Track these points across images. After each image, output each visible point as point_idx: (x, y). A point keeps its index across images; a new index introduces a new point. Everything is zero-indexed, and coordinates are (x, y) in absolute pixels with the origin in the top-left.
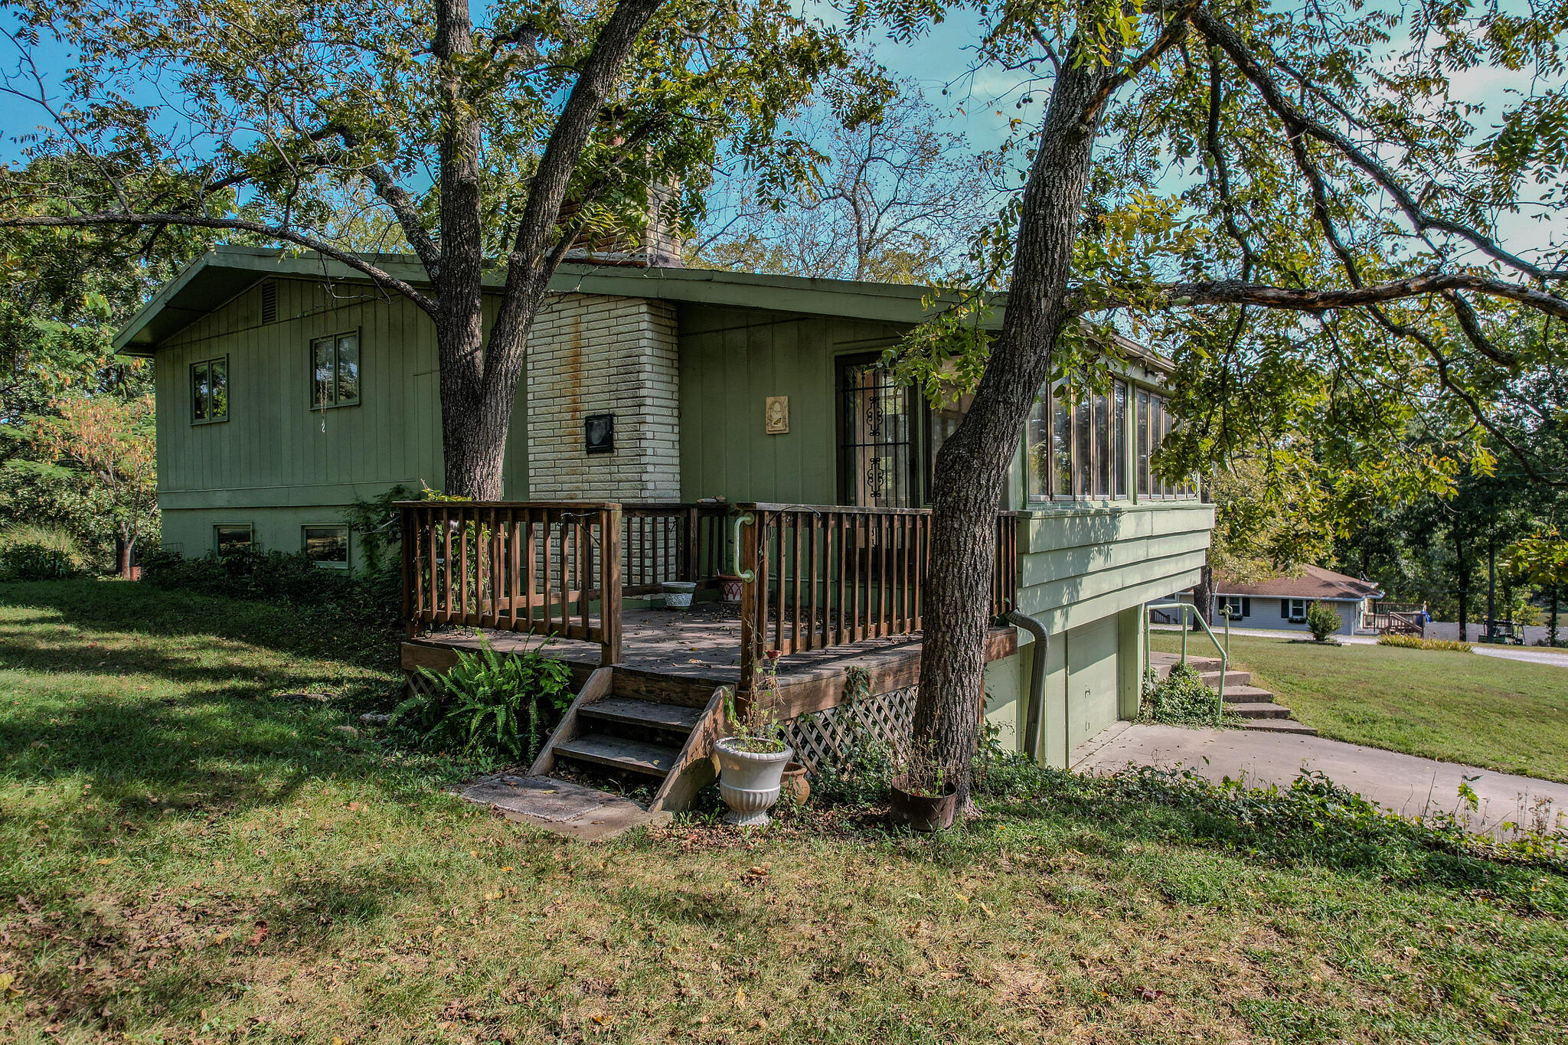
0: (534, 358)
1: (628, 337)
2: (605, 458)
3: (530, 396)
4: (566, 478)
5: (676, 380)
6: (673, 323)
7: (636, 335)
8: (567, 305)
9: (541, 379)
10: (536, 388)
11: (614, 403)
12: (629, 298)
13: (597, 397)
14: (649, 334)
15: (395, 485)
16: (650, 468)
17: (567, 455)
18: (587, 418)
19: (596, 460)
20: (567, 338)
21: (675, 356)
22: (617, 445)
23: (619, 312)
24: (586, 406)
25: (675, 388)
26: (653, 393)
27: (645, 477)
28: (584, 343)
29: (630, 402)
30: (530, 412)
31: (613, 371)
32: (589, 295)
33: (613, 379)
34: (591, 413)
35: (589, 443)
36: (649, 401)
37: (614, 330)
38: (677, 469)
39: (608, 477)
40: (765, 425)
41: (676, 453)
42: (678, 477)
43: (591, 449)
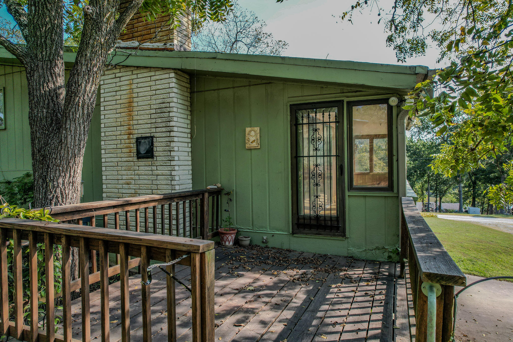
0: (105, 104)
1: (162, 91)
2: (148, 162)
3: (102, 126)
4: (124, 173)
5: (189, 117)
6: (188, 86)
7: (168, 90)
8: (124, 74)
9: (109, 116)
10: (105, 121)
11: (154, 130)
12: (163, 69)
13: (143, 126)
14: (175, 90)
15: (25, 172)
16: (177, 168)
17: (125, 159)
18: (137, 139)
19: (143, 162)
20: (124, 92)
21: (188, 104)
22: (156, 154)
23: (157, 77)
24: (136, 132)
25: (189, 122)
26: (178, 124)
27: (173, 173)
28: (135, 95)
29: (164, 129)
30: (103, 134)
31: (153, 111)
32: (138, 67)
33: (153, 116)
34: (140, 136)
35: (138, 152)
36: (175, 129)
37: (154, 88)
38: (190, 168)
39: (151, 173)
40: (245, 143)
41: (190, 158)
42: (191, 172)
43: (139, 156)
